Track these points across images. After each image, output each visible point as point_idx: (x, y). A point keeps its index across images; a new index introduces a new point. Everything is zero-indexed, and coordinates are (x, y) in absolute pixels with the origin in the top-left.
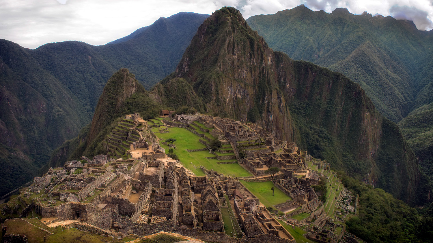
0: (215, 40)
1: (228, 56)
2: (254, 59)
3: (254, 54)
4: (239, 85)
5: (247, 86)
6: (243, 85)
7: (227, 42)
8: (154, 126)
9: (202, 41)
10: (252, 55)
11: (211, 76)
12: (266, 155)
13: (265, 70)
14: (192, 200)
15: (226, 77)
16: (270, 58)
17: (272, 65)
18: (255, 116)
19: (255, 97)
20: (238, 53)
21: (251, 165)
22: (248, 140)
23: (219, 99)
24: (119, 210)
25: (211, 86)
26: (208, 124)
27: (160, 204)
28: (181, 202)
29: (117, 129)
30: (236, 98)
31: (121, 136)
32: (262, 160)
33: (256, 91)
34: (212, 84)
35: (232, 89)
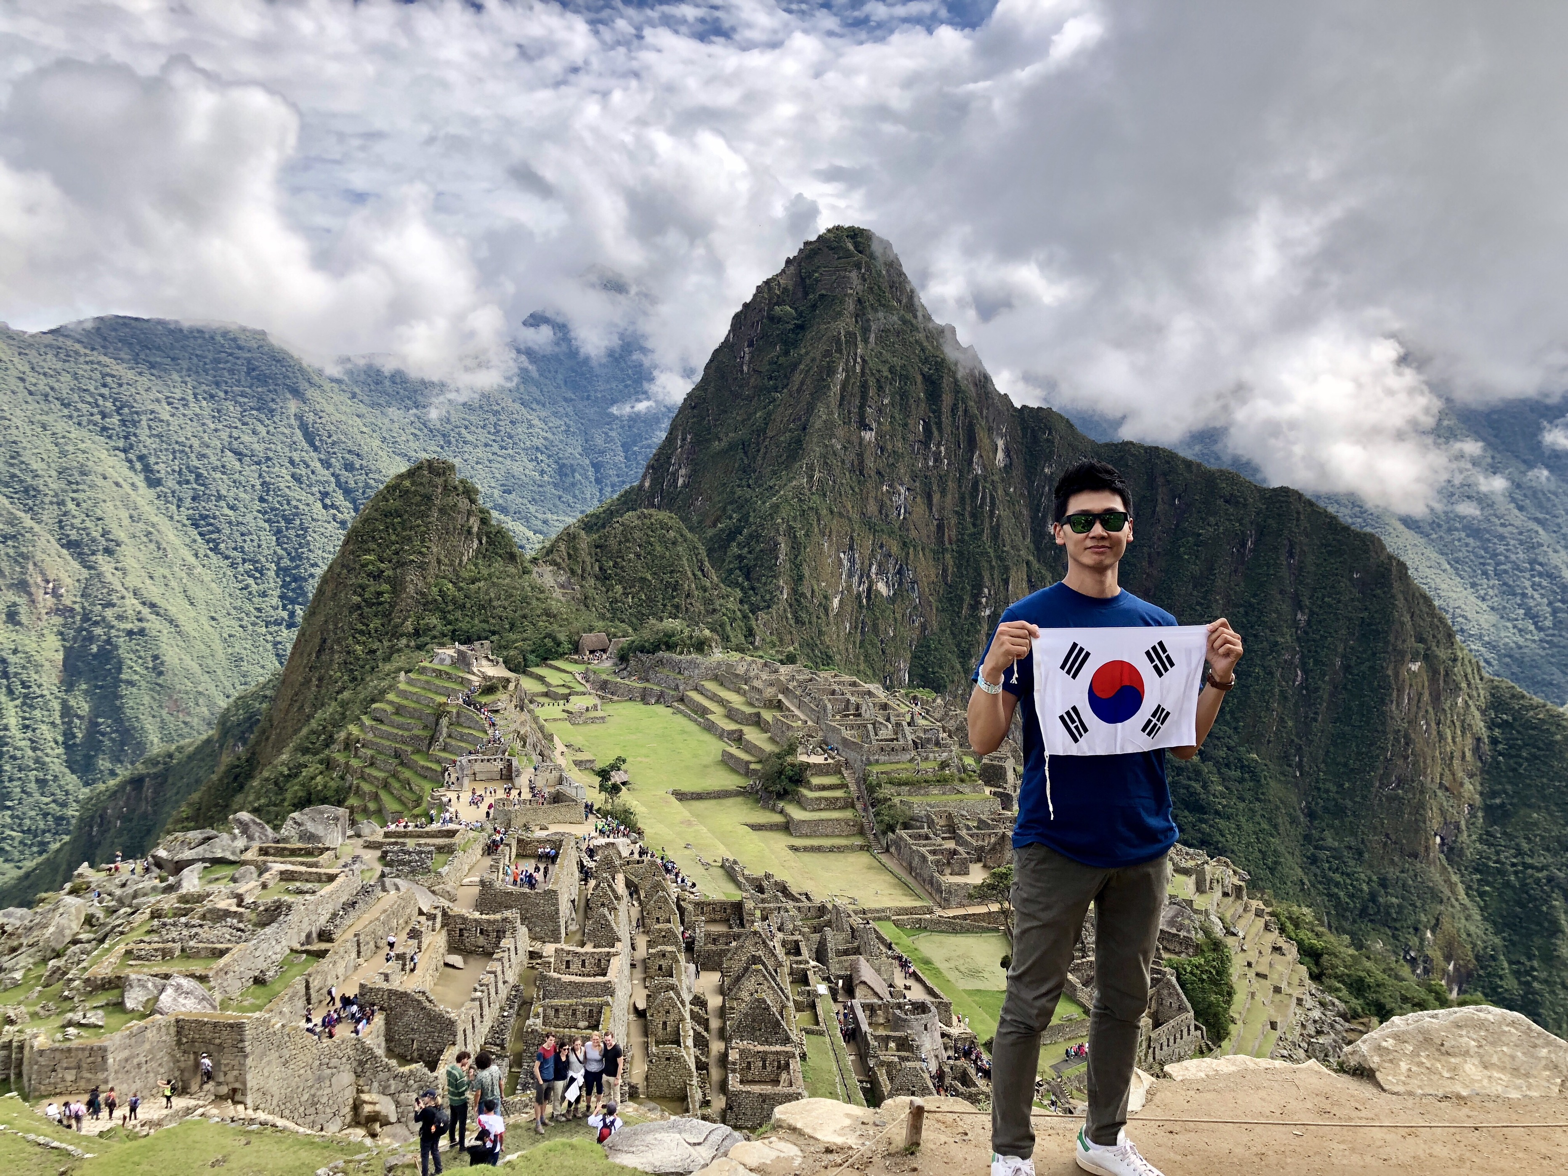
0: (795, 366)
1: (840, 432)
2: (938, 445)
3: (939, 425)
4: (881, 547)
5: (911, 550)
6: (895, 548)
7: (840, 376)
8: (546, 695)
9: (745, 369)
10: (936, 433)
11: (776, 507)
12: (982, 824)
13: (984, 488)
14: (687, 998)
15: (832, 512)
16: (1000, 443)
17: (1008, 468)
18: (941, 667)
19: (942, 591)
20: (879, 423)
21: (924, 858)
22: (912, 760)
23: (803, 595)
24: (389, 1038)
25: (776, 544)
26: (759, 691)
27: (557, 1011)
28: (641, 1005)
29: (391, 703)
30: (868, 597)
31: (406, 734)
32: (965, 843)
33: (945, 570)
34: (780, 539)
35: (852, 561)
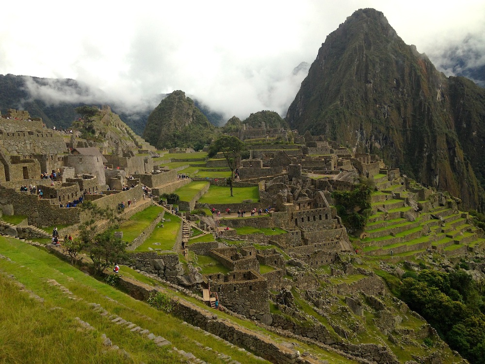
0: (339, 63)
1: (356, 84)
2: (403, 88)
3: (403, 80)
4: (376, 129)
5: (391, 130)
6: (383, 129)
7: (356, 63)
9: (323, 68)
10: (401, 83)
11: (326, 113)
15: (351, 114)
16: (439, 91)
17: (443, 101)
19: (406, 146)
20: (374, 80)
25: (325, 126)
30: (371, 149)
33: (407, 138)
34: (327, 124)
35: (362, 134)
